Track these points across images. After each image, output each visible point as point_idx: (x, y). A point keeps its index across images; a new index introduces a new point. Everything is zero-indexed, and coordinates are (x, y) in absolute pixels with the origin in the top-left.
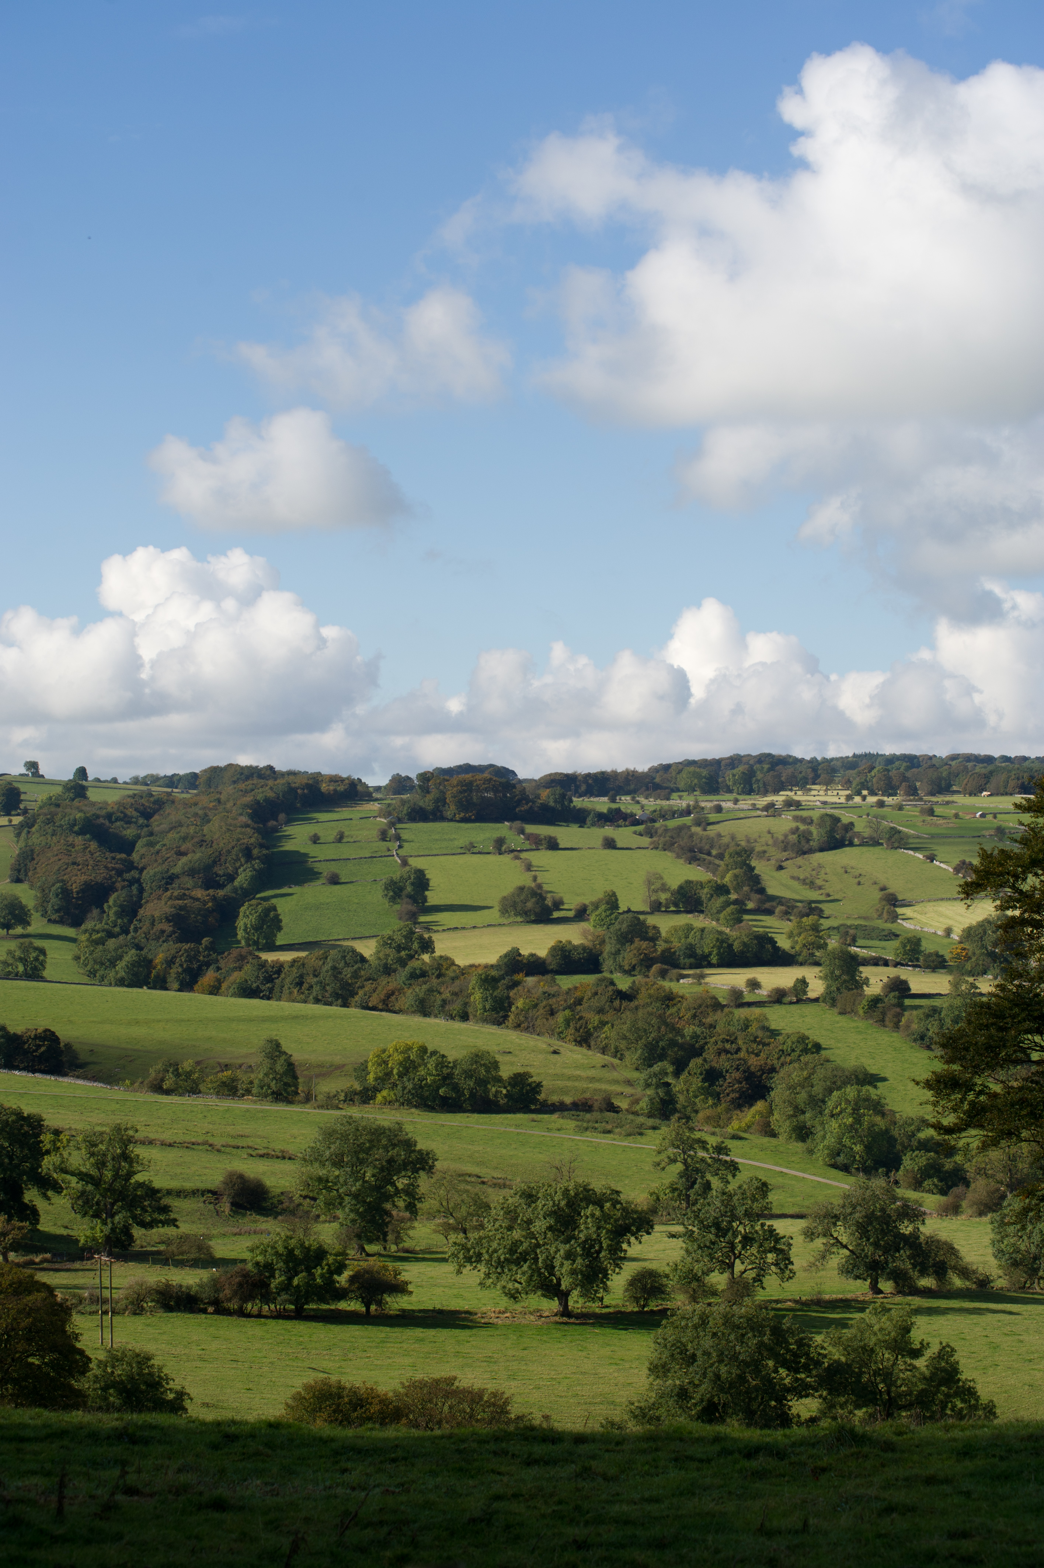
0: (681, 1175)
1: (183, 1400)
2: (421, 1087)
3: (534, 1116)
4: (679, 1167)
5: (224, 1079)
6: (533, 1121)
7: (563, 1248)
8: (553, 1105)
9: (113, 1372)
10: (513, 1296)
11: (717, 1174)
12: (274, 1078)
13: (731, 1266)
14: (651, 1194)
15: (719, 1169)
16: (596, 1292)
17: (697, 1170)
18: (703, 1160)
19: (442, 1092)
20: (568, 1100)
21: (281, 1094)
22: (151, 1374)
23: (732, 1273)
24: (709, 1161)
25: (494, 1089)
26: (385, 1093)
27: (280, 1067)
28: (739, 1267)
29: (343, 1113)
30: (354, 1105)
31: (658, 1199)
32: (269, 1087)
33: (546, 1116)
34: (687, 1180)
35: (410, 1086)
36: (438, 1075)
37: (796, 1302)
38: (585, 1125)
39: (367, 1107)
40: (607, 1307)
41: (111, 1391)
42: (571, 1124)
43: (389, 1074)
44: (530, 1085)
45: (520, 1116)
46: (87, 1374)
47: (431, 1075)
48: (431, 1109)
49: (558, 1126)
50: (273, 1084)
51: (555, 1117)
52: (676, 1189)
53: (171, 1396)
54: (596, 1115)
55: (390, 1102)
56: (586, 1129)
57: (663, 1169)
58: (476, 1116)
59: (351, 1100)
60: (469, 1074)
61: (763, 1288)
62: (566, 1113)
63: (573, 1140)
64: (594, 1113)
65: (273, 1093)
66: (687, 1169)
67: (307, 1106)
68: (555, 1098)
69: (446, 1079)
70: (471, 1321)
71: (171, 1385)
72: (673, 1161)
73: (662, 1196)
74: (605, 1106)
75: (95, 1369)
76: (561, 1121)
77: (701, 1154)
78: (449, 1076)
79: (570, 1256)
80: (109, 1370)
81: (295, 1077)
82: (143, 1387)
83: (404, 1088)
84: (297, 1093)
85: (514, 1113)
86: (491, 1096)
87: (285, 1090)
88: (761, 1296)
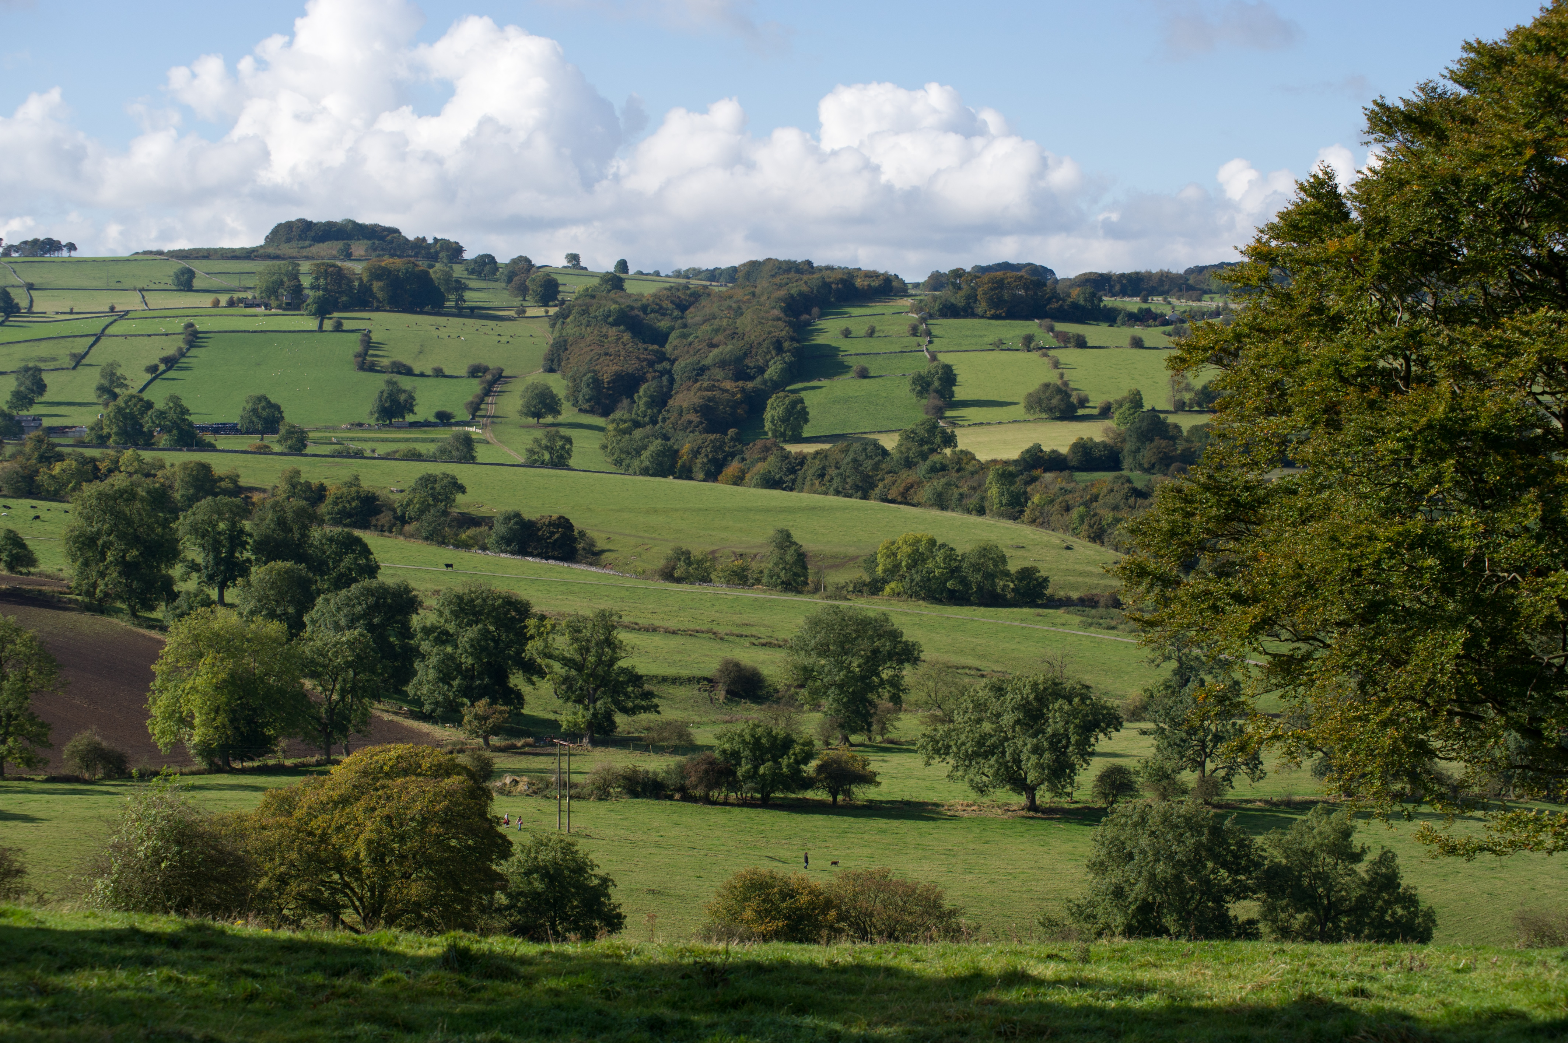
0: (1175, 672)
1: (607, 886)
2: (929, 580)
3: (1040, 611)
4: (1174, 664)
5: (735, 569)
6: (1039, 615)
7: (1031, 742)
8: (1060, 600)
9: (536, 858)
10: (981, 790)
11: (1211, 673)
12: (784, 568)
13: (1202, 764)
14: (1145, 691)
15: (1213, 668)
16: (1064, 787)
17: (1192, 668)
18: (1197, 658)
19: (949, 585)
20: (1075, 595)
21: (790, 584)
22: (574, 860)
23: (1203, 771)
24: (1204, 659)
25: (1001, 583)
26: (893, 585)
27: (790, 557)
28: (1209, 766)
29: (850, 603)
30: (862, 596)
31: (1152, 696)
32: (779, 577)
33: (1052, 611)
34: (1181, 677)
35: (918, 578)
36: (946, 568)
37: (1266, 802)
38: (1090, 620)
39: (875, 598)
40: (1076, 802)
41: (535, 876)
42: (1076, 619)
43: (897, 567)
44: (1036, 580)
45: (1026, 611)
46: (510, 859)
47: (938, 567)
48: (939, 601)
49: (1063, 621)
50: (782, 574)
51: (1060, 612)
52: (1170, 687)
53: (596, 882)
54: (1102, 611)
55: (898, 594)
56: (1091, 625)
57: (1158, 666)
58: (983, 609)
59: (860, 591)
60: (976, 568)
61: (1232, 787)
62: (1072, 608)
63: (1077, 635)
64: (1100, 609)
65: (783, 583)
66: (1181, 667)
67: (816, 596)
68: (1062, 594)
69: (954, 572)
70: (938, 813)
71: (596, 871)
72: (1169, 658)
73: (1155, 692)
74: (1111, 602)
75: (518, 854)
76: (1067, 616)
77: (1196, 651)
78: (958, 569)
79: (1037, 750)
80: (533, 855)
81: (805, 568)
82: (566, 873)
83: (912, 580)
84: (806, 583)
85: (1021, 607)
86: (999, 591)
87: (795, 580)
88: (1230, 795)
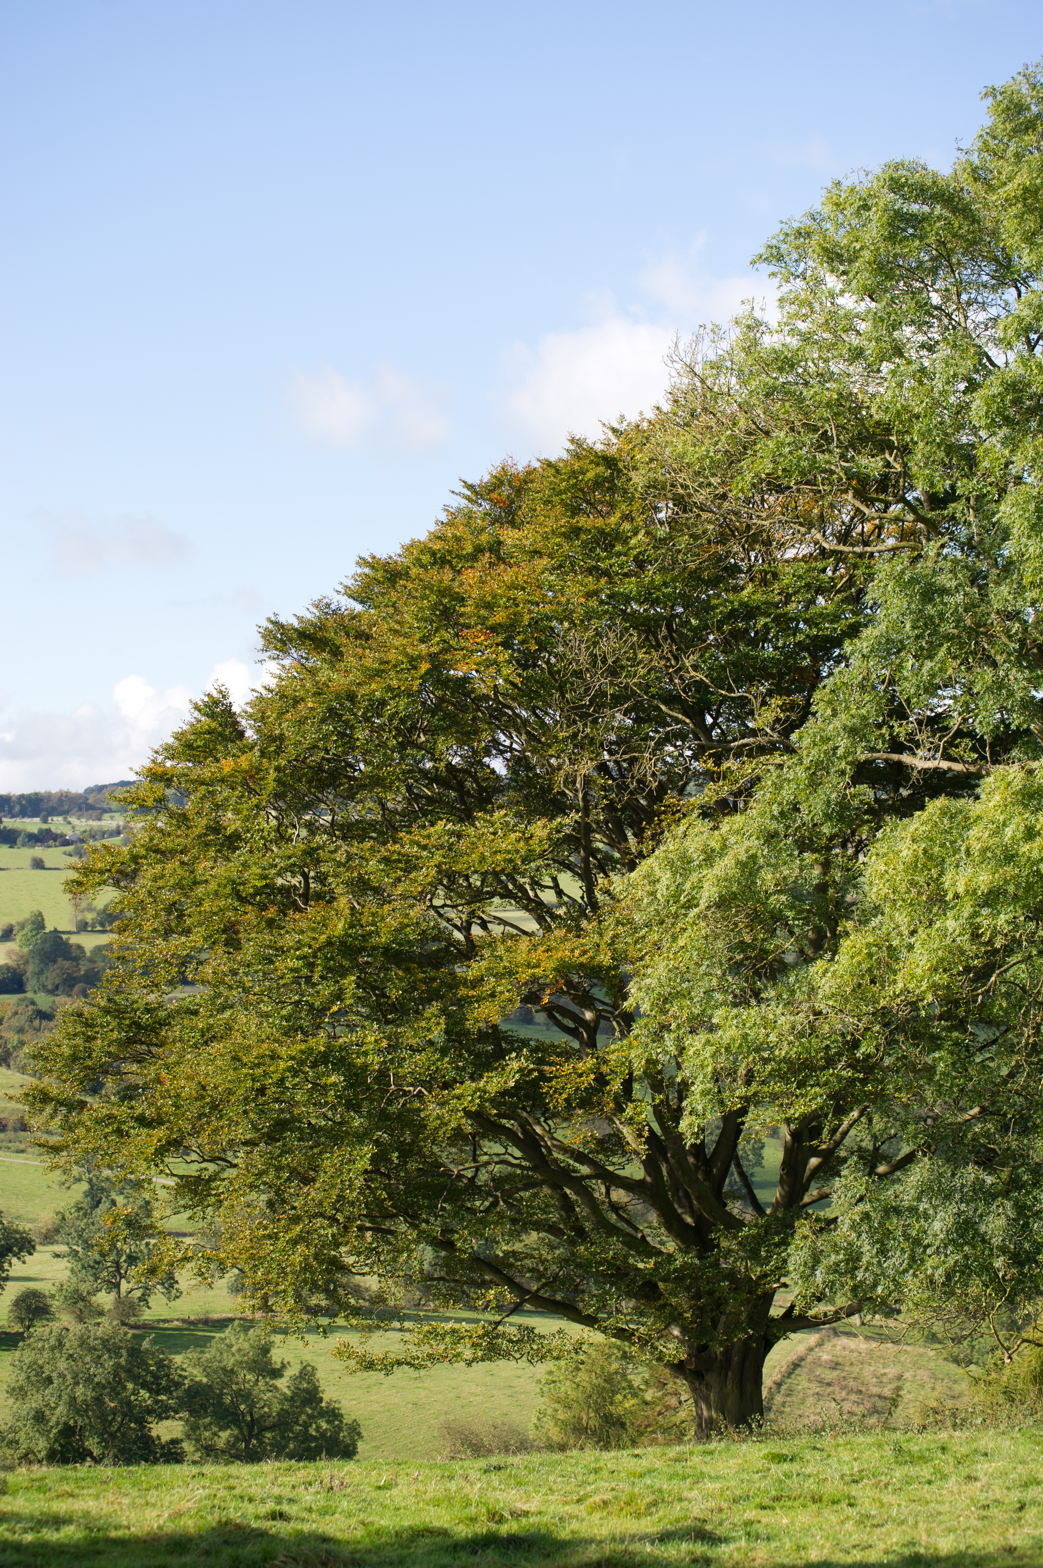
0: (87, 1194)
4: (85, 1186)
13: (117, 1286)
14: (57, 1214)
17: (103, 1189)
18: (108, 1180)
23: (119, 1293)
28: (124, 1286)
31: (64, 1218)
34: (92, 1199)
37: (184, 1321)
52: (82, 1208)
54: (10, 1134)
57: (69, 1188)
61: (149, 1308)
64: (8, 1133)
66: (92, 1188)
72: (79, 1180)
73: (67, 1215)
74: (19, 1125)
77: (106, 1172)
88: (147, 1315)
